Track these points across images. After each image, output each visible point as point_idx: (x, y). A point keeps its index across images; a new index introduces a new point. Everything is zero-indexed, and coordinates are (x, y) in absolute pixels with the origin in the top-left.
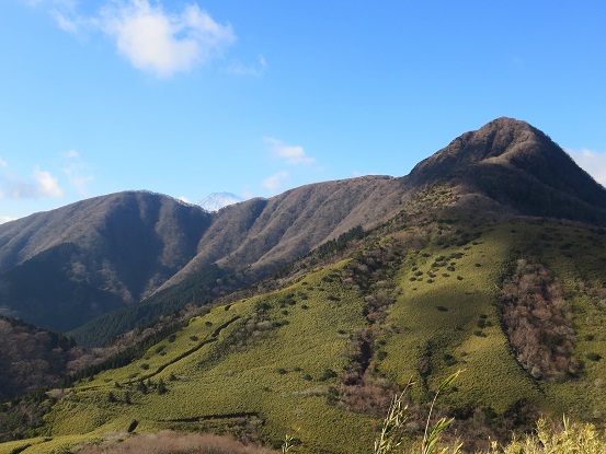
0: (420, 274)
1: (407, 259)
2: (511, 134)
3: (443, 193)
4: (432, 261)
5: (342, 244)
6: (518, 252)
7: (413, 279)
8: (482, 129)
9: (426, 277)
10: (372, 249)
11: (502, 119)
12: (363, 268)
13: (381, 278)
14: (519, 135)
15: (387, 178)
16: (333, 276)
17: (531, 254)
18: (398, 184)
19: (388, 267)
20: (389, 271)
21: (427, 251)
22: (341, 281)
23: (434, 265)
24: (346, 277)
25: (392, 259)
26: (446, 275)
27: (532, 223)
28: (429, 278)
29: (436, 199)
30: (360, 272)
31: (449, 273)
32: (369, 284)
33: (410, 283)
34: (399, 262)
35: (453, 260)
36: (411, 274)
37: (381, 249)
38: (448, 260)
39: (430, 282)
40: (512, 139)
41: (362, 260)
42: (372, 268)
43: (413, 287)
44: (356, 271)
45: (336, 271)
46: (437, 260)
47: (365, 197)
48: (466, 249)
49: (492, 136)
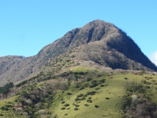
0: (68, 105)
1: (57, 97)
2: (103, 29)
3: (68, 61)
4: (74, 97)
5: (6, 90)
6: (131, 91)
7: (64, 109)
8: (85, 26)
9: (72, 107)
10: (32, 90)
11: (98, 21)
12: (28, 101)
13: (41, 108)
14: (109, 30)
15: (21, 57)
16: (9, 106)
17: (139, 92)
18: (30, 61)
19: (45, 102)
20: (46, 104)
21: (69, 91)
22: (14, 109)
23: (77, 100)
24: (18, 107)
25: (47, 96)
26: (86, 105)
27: (136, 74)
28: (75, 107)
29: (63, 65)
30: (27, 104)
31: (88, 104)
32: (33, 112)
33: (62, 111)
34: (52, 98)
35: (90, 96)
36: (61, 106)
37: (39, 89)
38: (86, 96)
39: (77, 109)
40: (104, 33)
41: (28, 97)
42: (35, 101)
43: (64, 113)
44: (24, 103)
45: (10, 103)
46: (78, 96)
47: (7, 69)
48: (97, 89)
49: (92, 31)
